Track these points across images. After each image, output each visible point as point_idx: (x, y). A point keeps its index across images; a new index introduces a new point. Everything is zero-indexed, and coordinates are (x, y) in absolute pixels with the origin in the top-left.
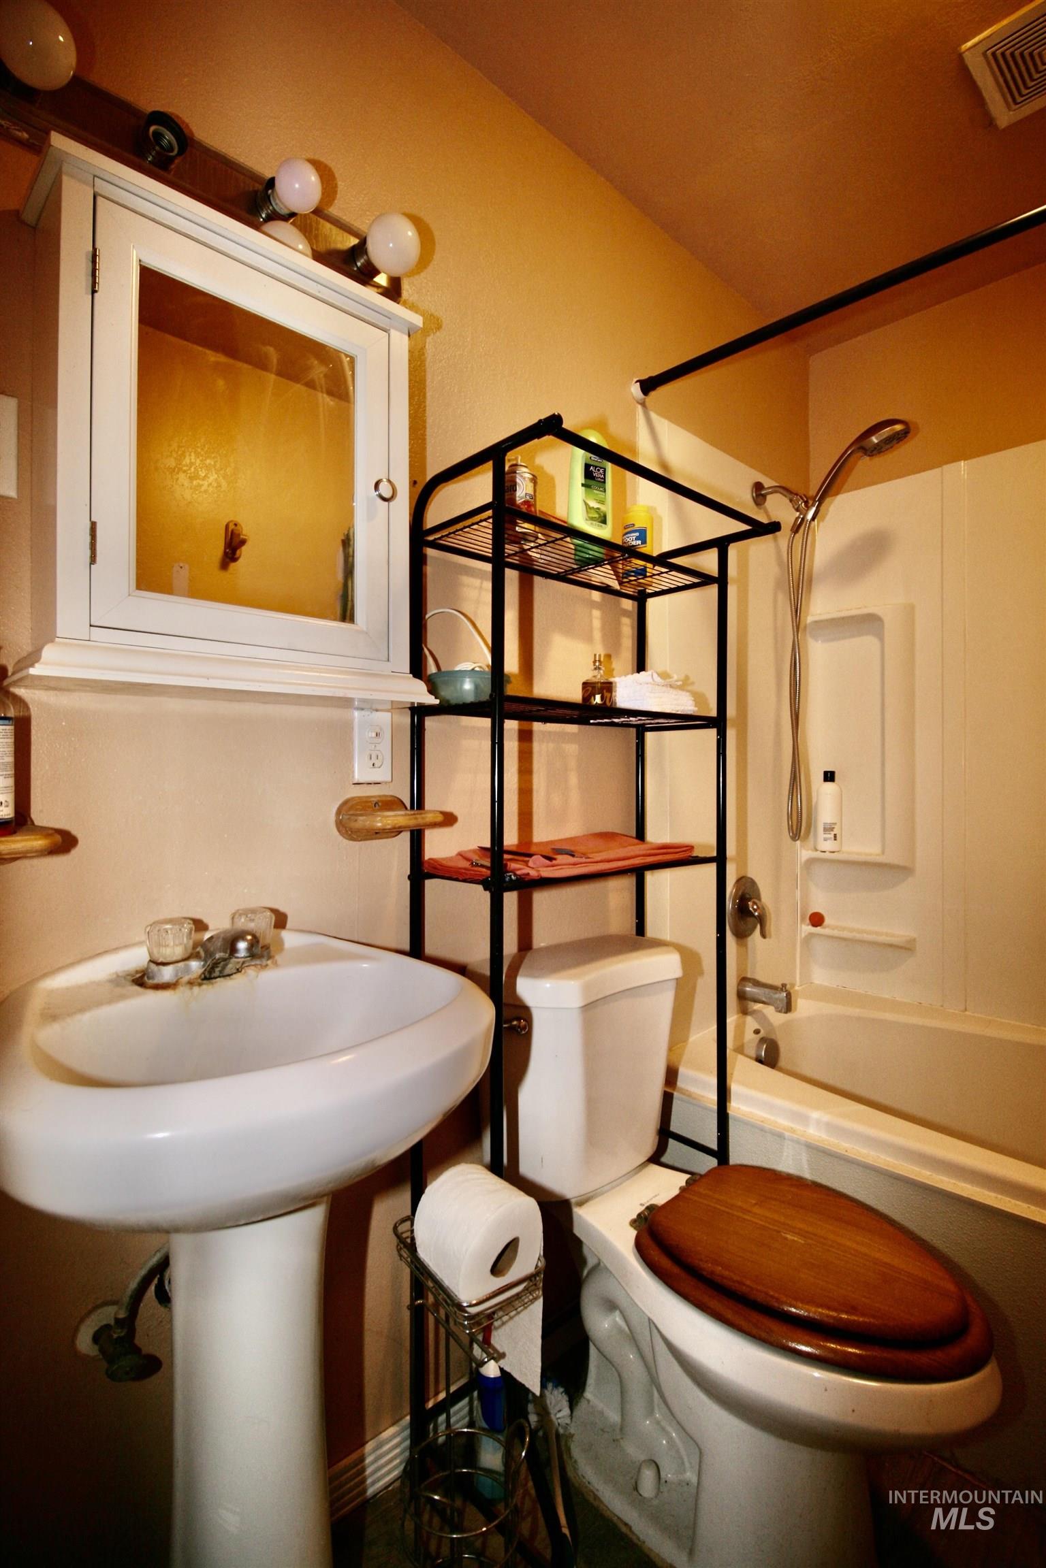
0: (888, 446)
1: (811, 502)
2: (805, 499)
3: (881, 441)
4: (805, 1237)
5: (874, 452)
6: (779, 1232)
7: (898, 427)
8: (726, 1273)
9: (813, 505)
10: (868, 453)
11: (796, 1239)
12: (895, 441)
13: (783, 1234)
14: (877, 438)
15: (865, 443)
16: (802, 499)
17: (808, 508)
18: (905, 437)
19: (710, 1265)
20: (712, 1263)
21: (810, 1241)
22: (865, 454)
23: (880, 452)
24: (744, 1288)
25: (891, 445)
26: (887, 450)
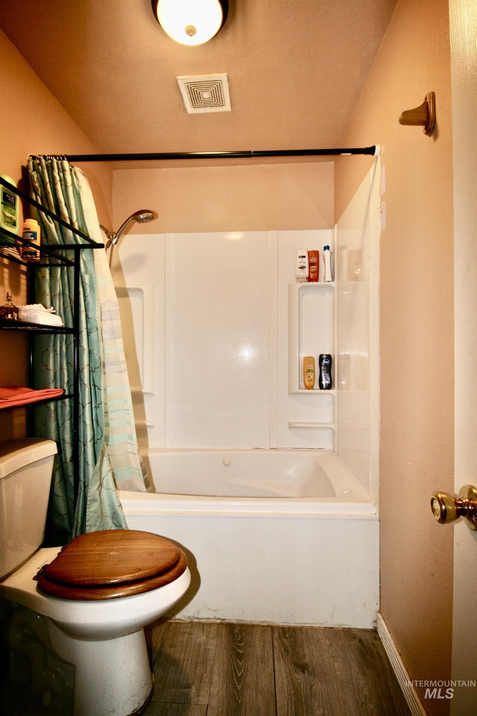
0: (146, 221)
1: (114, 236)
2: (112, 234)
3: (143, 218)
4: (117, 551)
5: (141, 222)
6: (107, 553)
7: (150, 214)
8: (86, 579)
9: (116, 237)
10: (139, 221)
11: (114, 553)
12: (149, 220)
13: (109, 554)
14: (142, 216)
15: (137, 217)
16: (111, 233)
17: (113, 238)
18: (152, 219)
19: (78, 578)
20: (79, 578)
21: (120, 552)
22: (137, 221)
23: (143, 222)
24: (94, 581)
25: (147, 220)
26: (146, 222)
